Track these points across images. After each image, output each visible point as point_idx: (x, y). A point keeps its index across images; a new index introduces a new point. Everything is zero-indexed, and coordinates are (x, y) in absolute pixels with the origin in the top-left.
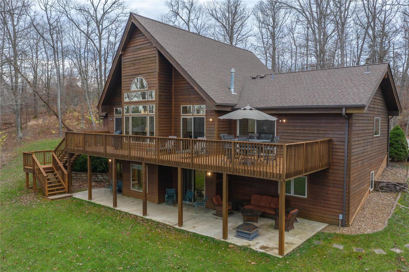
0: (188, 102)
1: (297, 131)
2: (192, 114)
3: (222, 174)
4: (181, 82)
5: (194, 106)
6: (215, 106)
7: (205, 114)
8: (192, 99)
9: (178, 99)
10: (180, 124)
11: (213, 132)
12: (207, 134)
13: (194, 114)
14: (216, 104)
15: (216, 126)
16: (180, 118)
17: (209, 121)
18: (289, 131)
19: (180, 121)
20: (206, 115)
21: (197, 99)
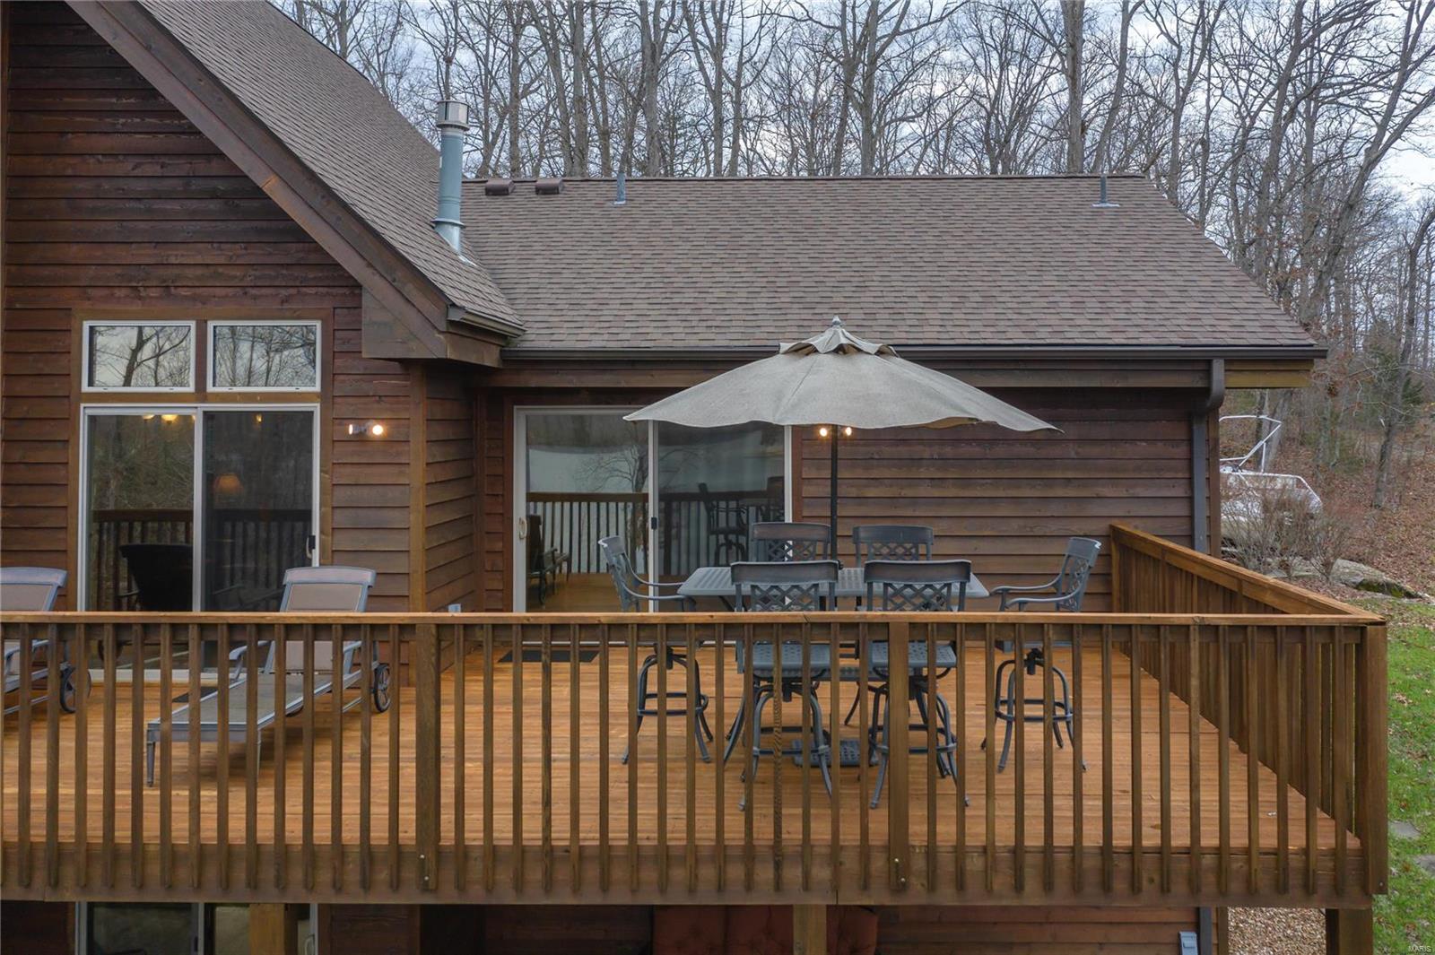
0: (154, 293)
1: (923, 491)
2: (191, 389)
3: (788, 910)
4: (77, 142)
5: (211, 325)
6: (443, 326)
7: (317, 388)
8: (189, 272)
9: (46, 271)
10: (68, 465)
11: (395, 518)
12: (339, 536)
13: (210, 388)
14: (456, 316)
15: (416, 475)
16: (70, 420)
17: (362, 438)
18: (872, 492)
19: (68, 443)
20: (326, 397)
21: (237, 272)
